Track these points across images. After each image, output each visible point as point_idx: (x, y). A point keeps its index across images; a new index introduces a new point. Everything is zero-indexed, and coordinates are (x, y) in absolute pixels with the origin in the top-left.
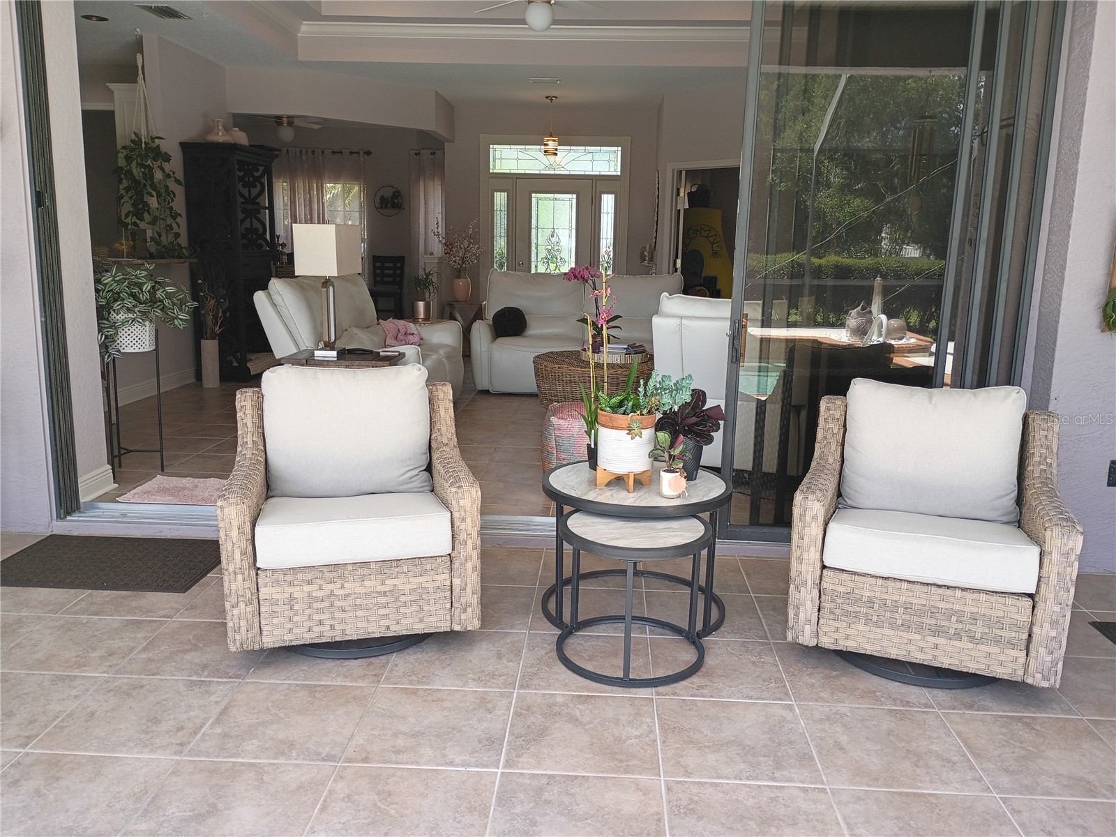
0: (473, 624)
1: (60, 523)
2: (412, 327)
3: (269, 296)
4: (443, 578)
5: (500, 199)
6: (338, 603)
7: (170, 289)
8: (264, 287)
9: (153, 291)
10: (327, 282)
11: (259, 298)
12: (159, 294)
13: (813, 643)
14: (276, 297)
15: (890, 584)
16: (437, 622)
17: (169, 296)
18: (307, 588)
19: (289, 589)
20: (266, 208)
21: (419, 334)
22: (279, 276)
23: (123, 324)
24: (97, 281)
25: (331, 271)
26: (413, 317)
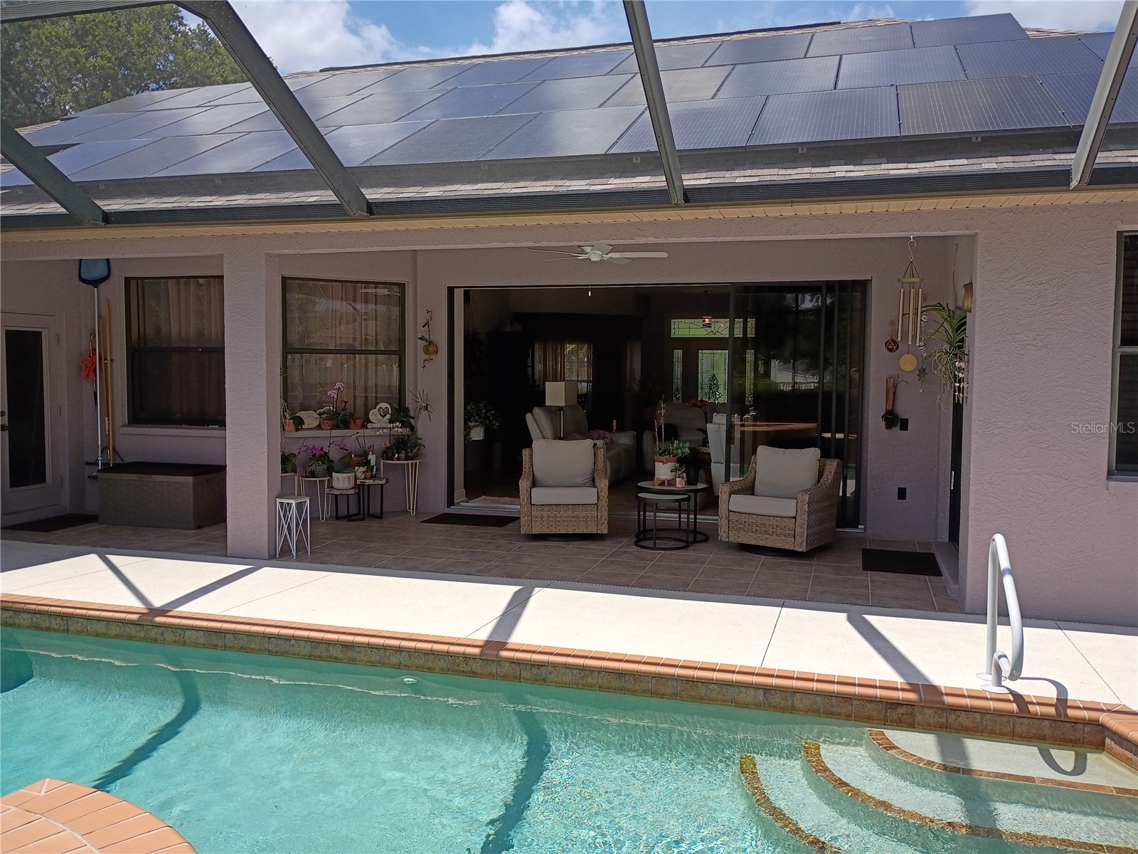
0: (605, 532)
1: (449, 509)
2: (607, 434)
3: (533, 416)
4: (594, 513)
5: (678, 354)
6: (558, 519)
7: (493, 412)
8: (531, 412)
9: (486, 413)
10: (560, 409)
11: (528, 416)
12: (489, 414)
13: (727, 540)
14: (537, 417)
15: (751, 516)
16: (592, 530)
17: (492, 415)
18: (548, 513)
19: (542, 513)
20: (530, 367)
21: (611, 438)
22: (538, 406)
23: (473, 427)
24: (465, 409)
25: (562, 404)
26: (610, 429)
